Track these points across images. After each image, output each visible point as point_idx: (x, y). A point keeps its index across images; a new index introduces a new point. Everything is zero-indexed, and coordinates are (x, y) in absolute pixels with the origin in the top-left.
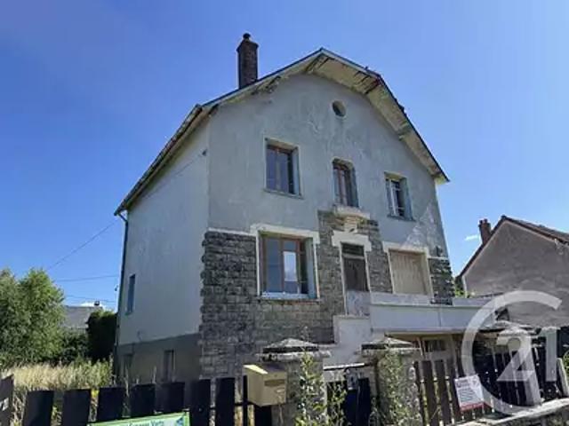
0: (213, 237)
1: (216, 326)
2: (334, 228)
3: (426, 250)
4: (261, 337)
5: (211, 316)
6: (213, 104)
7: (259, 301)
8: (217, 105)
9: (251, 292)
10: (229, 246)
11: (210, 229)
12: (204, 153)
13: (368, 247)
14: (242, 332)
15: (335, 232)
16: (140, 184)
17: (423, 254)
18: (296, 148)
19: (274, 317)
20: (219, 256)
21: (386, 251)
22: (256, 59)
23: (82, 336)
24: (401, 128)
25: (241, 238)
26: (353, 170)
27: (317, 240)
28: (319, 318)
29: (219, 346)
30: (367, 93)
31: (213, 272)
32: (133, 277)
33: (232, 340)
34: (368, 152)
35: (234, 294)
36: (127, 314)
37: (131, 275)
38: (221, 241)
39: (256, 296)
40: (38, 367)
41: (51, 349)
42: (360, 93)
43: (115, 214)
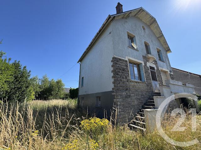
0: (116, 59)
1: (119, 88)
2: (147, 61)
3: (168, 71)
4: (132, 93)
5: (117, 85)
6: (114, 16)
7: (130, 81)
8: (115, 16)
9: (128, 78)
10: (120, 62)
11: (115, 56)
12: (110, 33)
13: (156, 68)
14: (127, 91)
15: (147, 62)
16: (85, 52)
17: (168, 72)
18: (135, 36)
19: (135, 87)
20: (118, 65)
21: (160, 70)
22: (122, 9)
23: (68, 94)
24: (159, 36)
25: (123, 60)
26: (149, 45)
27: (143, 64)
28: (147, 88)
29: (121, 95)
30: (150, 25)
31: (117, 70)
32: (83, 78)
33: (124, 93)
34: (152, 41)
35: (123, 78)
36: (82, 87)
37: (82, 77)
38: (118, 60)
39: (129, 79)
40: (60, 100)
41: (62, 96)
42: (148, 25)
43: (78, 63)
